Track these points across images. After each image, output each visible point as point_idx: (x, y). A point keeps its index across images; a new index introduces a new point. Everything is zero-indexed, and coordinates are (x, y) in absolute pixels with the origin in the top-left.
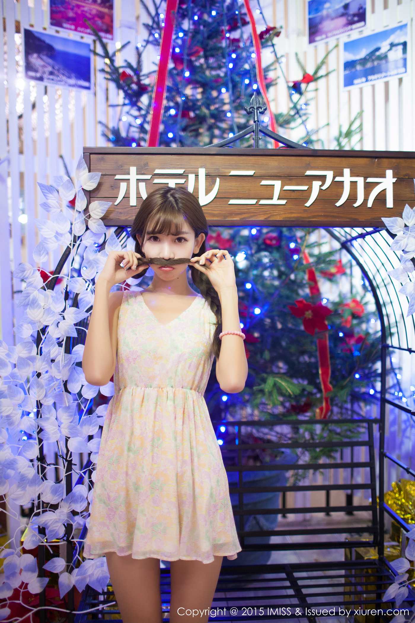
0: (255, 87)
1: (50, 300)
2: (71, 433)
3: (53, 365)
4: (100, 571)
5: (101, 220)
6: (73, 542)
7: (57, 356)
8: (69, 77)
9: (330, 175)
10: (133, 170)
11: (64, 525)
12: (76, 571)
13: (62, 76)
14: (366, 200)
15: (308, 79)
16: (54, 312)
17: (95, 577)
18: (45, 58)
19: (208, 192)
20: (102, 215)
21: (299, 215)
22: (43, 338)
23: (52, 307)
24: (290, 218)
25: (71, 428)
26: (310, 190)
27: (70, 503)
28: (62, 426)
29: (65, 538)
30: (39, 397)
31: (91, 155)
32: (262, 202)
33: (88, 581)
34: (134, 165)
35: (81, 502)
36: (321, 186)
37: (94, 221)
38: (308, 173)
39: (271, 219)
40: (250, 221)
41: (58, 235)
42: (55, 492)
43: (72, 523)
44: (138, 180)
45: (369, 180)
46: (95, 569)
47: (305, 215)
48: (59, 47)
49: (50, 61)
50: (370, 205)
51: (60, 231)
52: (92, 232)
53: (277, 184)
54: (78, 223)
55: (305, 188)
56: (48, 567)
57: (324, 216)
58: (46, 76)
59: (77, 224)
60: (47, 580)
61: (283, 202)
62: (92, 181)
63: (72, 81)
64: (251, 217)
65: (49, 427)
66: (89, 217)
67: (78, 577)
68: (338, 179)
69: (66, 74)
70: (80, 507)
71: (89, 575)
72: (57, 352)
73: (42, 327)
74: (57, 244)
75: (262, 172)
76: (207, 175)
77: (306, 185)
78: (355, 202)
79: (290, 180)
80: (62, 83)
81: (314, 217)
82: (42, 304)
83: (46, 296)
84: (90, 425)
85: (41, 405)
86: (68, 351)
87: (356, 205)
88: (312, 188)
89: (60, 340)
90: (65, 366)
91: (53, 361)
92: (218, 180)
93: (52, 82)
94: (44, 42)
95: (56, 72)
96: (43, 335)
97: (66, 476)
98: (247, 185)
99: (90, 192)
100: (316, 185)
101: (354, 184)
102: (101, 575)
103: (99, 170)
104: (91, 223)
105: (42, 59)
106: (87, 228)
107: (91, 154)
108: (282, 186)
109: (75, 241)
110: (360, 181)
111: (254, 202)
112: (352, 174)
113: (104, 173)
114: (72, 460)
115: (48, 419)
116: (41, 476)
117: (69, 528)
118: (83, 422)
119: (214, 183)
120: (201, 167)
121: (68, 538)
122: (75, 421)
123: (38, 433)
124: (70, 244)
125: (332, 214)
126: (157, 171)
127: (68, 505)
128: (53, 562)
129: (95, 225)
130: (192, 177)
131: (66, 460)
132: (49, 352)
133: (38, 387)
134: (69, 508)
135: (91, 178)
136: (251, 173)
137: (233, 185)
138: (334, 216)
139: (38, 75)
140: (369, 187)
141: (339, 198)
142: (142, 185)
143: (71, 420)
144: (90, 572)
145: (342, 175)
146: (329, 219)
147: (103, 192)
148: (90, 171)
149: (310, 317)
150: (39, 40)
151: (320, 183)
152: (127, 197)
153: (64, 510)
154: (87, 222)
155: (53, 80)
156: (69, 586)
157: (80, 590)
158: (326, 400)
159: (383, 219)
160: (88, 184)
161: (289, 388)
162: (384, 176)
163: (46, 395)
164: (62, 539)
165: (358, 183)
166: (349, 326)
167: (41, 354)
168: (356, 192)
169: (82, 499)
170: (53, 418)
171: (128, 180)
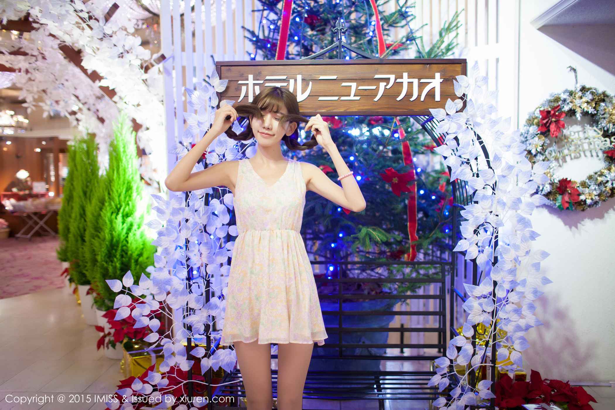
2: (209, 262)
3: (195, 213)
4: (229, 358)
6: (210, 336)
7: (199, 208)
9: (392, 77)
10: (251, 77)
11: (204, 325)
12: (212, 356)
14: (419, 96)
17: (225, 362)
19: (303, 92)
21: (369, 107)
22: (190, 195)
24: (363, 109)
25: (209, 257)
26: (377, 89)
27: (208, 309)
28: (202, 256)
30: (187, 235)
32: (343, 98)
33: (220, 364)
34: (251, 74)
35: (215, 309)
36: (385, 86)
38: (377, 76)
39: (349, 110)
40: (334, 112)
41: (199, 124)
42: (197, 301)
43: (210, 323)
44: (255, 85)
45: (422, 81)
46: (225, 357)
47: (374, 107)
50: (422, 99)
51: (201, 121)
53: (354, 85)
55: (374, 87)
56: (193, 353)
57: (388, 108)
60: (193, 362)
61: (358, 98)
62: (222, 86)
64: (335, 109)
65: (194, 257)
67: (214, 361)
68: (398, 80)
70: (215, 312)
71: (221, 360)
72: (199, 204)
74: (199, 130)
75: (341, 77)
76: (303, 80)
77: (375, 85)
78: (411, 97)
79: (363, 82)
81: (381, 109)
85: (189, 241)
86: (207, 203)
87: (412, 99)
88: (379, 87)
89: (202, 196)
90: (203, 215)
91: (196, 211)
92: (311, 83)
97: (205, 291)
98: (331, 87)
99: (221, 93)
100: (382, 85)
101: (410, 84)
102: (229, 361)
103: (226, 78)
107: (221, 66)
108: (357, 87)
110: (415, 81)
112: (409, 77)
113: (231, 80)
114: (209, 280)
115: (193, 251)
116: (188, 290)
117: (207, 327)
119: (308, 85)
120: (299, 74)
121: (207, 334)
123: (187, 261)
125: (394, 106)
126: (268, 78)
127: (206, 311)
128: (197, 350)
130: (292, 81)
131: (206, 280)
132: (194, 205)
133: (186, 229)
134: (207, 313)
135: (221, 84)
136: (334, 77)
137: (322, 87)
138: (395, 108)
140: (422, 86)
141: (399, 95)
142: (257, 88)
143: (208, 252)
144: (221, 358)
145: (402, 78)
146: (392, 110)
147: (230, 93)
148: (220, 79)
149: (397, 182)
151: (385, 84)
152: (246, 96)
153: (204, 314)
156: (208, 367)
157: (215, 371)
158: (413, 247)
159: (430, 110)
160: (220, 88)
161: (378, 236)
162: (433, 77)
163: (192, 235)
164: (203, 334)
165: (414, 83)
166: (443, 191)
167: (189, 206)
168: (412, 90)
169: (216, 307)
170: (196, 251)
171: (247, 85)
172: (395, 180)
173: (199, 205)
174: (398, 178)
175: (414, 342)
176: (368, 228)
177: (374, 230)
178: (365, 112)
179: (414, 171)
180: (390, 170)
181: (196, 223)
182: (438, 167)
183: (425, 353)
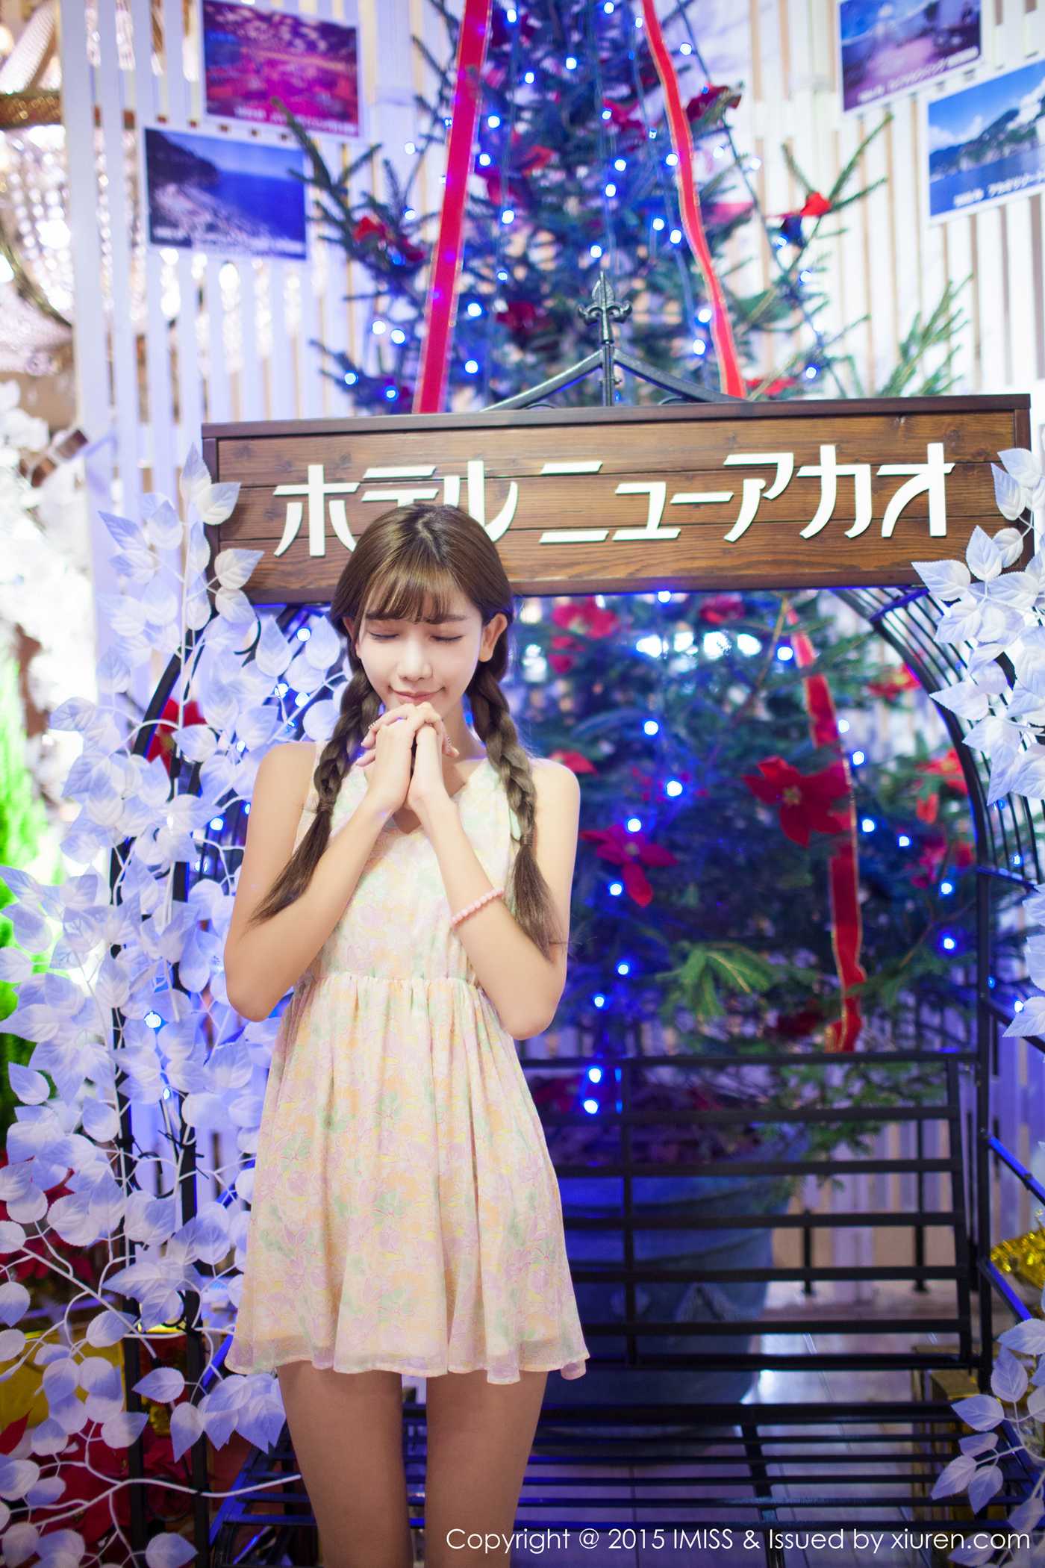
0: (676, 237)
1: (139, 779)
2: (191, 1084)
3: (142, 926)
4: (263, 1403)
5: (242, 593)
6: (200, 1332)
7: (156, 906)
8: (255, 234)
9: (785, 462)
10: (316, 471)
11: (180, 1293)
12: (206, 1399)
13: (237, 231)
14: (877, 521)
15: (818, 206)
16: (146, 806)
17: (250, 1417)
18: (194, 192)
19: (490, 515)
20: (243, 581)
21: (711, 563)
22: (124, 866)
23: (141, 793)
24: (689, 570)
25: (190, 1072)
26: (736, 502)
27: (191, 1243)
28: (169, 1066)
29: (183, 1325)
30: (117, 1001)
31: (221, 444)
32: (621, 535)
33: (235, 1422)
34: (317, 461)
35: (215, 1241)
36: (763, 490)
37: (228, 595)
38: (733, 460)
39: (644, 575)
40: (591, 581)
41: (151, 630)
42: (154, 1217)
43: (196, 1289)
44: (329, 496)
45: (885, 470)
46: (252, 1396)
47: (727, 562)
48: (227, 163)
49: (206, 198)
50: (887, 530)
51: (154, 621)
52: (224, 619)
53: (657, 490)
54: (193, 600)
55: (725, 496)
56: (144, 1388)
57: (775, 563)
58: (198, 235)
59: (191, 604)
60: (143, 1418)
61: (672, 533)
62: (221, 502)
63: (263, 242)
64: (597, 570)
65: (143, 1070)
66: (217, 585)
67: (213, 1415)
68: (805, 471)
69: (248, 226)
70: (215, 1252)
71: (239, 1411)
72: (157, 895)
73: (120, 841)
74: (149, 651)
75: (618, 463)
76: (489, 477)
77: (728, 490)
78: (850, 526)
79: (688, 478)
80: (238, 249)
81: (749, 565)
82: (119, 787)
83: (128, 770)
84: (233, 1063)
85: (123, 1018)
86: (181, 892)
87: (851, 533)
88: (742, 495)
89: (163, 870)
90: (168, 930)
91: (145, 917)
92: (514, 487)
93: (213, 247)
94: (190, 155)
95: (221, 224)
96: (124, 859)
97: (181, 1182)
98: (584, 497)
99: (218, 527)
100: (752, 487)
101: (846, 482)
102: (264, 1412)
103: (236, 477)
104: (220, 598)
105: (187, 196)
106: (215, 613)
107: (219, 439)
108: (669, 495)
109: (189, 642)
110: (862, 473)
111: (599, 535)
112: (842, 458)
113: (249, 482)
114: (194, 1145)
115: (136, 1051)
116: (125, 1180)
117: (191, 1301)
118: (216, 1057)
119: (504, 493)
120: (476, 457)
122: (196, 1055)
123: (118, 1082)
124: (180, 650)
125: (793, 557)
126: (372, 473)
127: (185, 1249)
128: (158, 1378)
129: (232, 602)
130: (452, 483)
131: (182, 1146)
132: (136, 898)
133: (114, 978)
134: (188, 1254)
135: (218, 497)
136: (593, 466)
137: (552, 498)
138: (797, 563)
139: (180, 234)
140: (883, 488)
141: (808, 518)
142: (338, 507)
143: (188, 1054)
144: (238, 1404)
145: (815, 460)
146: (787, 570)
147: (255, 522)
148: (216, 478)
149: (796, 801)
150: (178, 150)
151: (761, 483)
152: (302, 536)
153: (180, 1258)
154: (212, 598)
155: (214, 243)
156: (193, 1433)
157: (218, 1446)
158: (851, 1004)
159: (916, 565)
160: (212, 510)
161: (743, 975)
162: (921, 458)
163: (132, 997)
164: (176, 1325)
165: (857, 479)
166: (931, 819)
167: (120, 901)
168: (853, 501)
169: (218, 1235)
170: (149, 1050)
171: (303, 497)
172: (792, 796)
173: (154, 899)
174: (802, 788)
175: (845, 1261)
176: (709, 948)
177: (728, 954)
178: (694, 578)
179: (846, 764)
180: (775, 765)
181: (143, 960)
182: (906, 746)
183: (876, 1292)
